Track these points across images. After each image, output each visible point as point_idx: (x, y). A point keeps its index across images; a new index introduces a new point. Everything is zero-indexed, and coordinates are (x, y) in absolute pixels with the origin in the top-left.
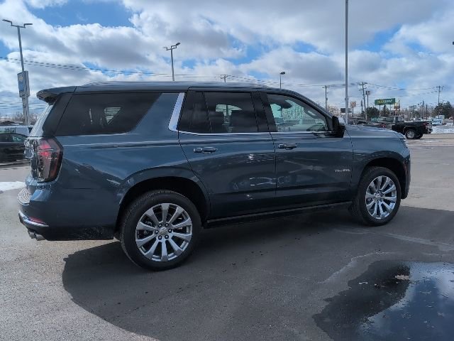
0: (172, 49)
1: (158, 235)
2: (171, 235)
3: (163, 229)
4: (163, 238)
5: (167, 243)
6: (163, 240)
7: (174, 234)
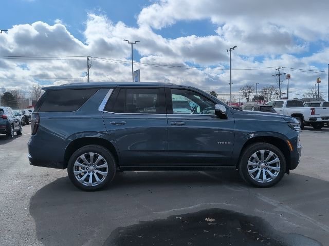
0: (230, 51)
1: (88, 170)
2: (96, 171)
3: (92, 167)
4: (91, 172)
5: (93, 176)
6: (91, 174)
7: (97, 171)
